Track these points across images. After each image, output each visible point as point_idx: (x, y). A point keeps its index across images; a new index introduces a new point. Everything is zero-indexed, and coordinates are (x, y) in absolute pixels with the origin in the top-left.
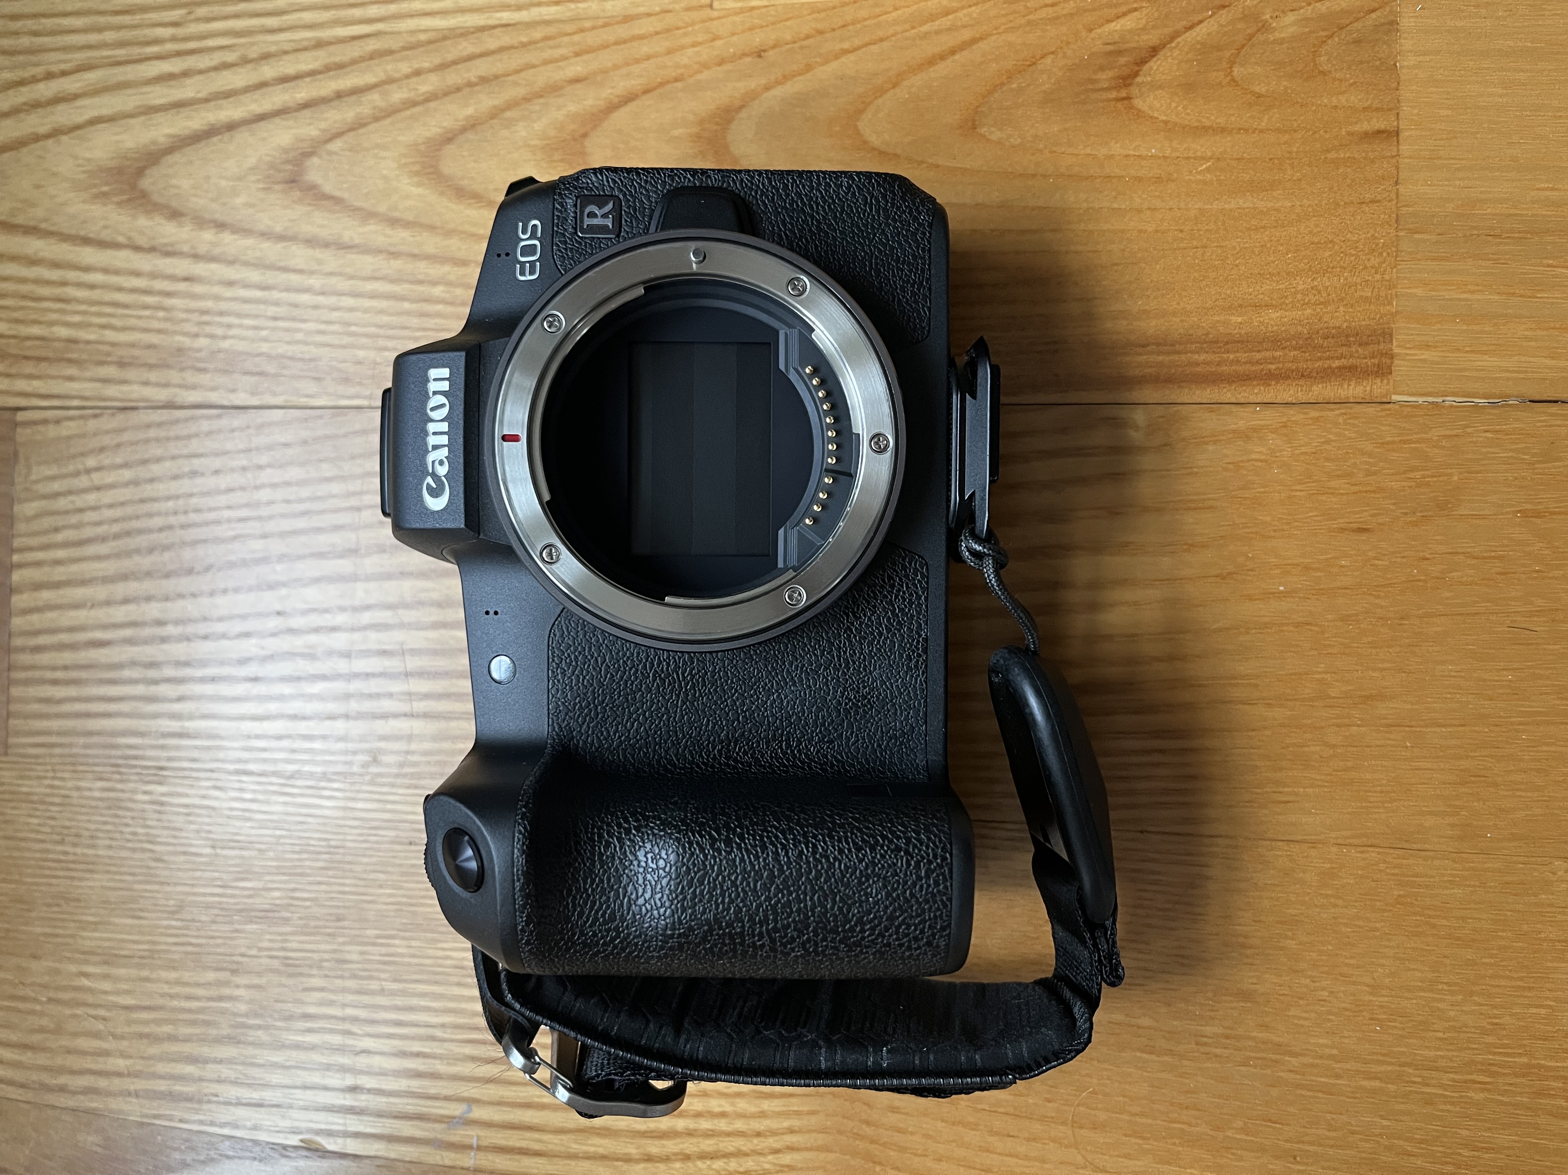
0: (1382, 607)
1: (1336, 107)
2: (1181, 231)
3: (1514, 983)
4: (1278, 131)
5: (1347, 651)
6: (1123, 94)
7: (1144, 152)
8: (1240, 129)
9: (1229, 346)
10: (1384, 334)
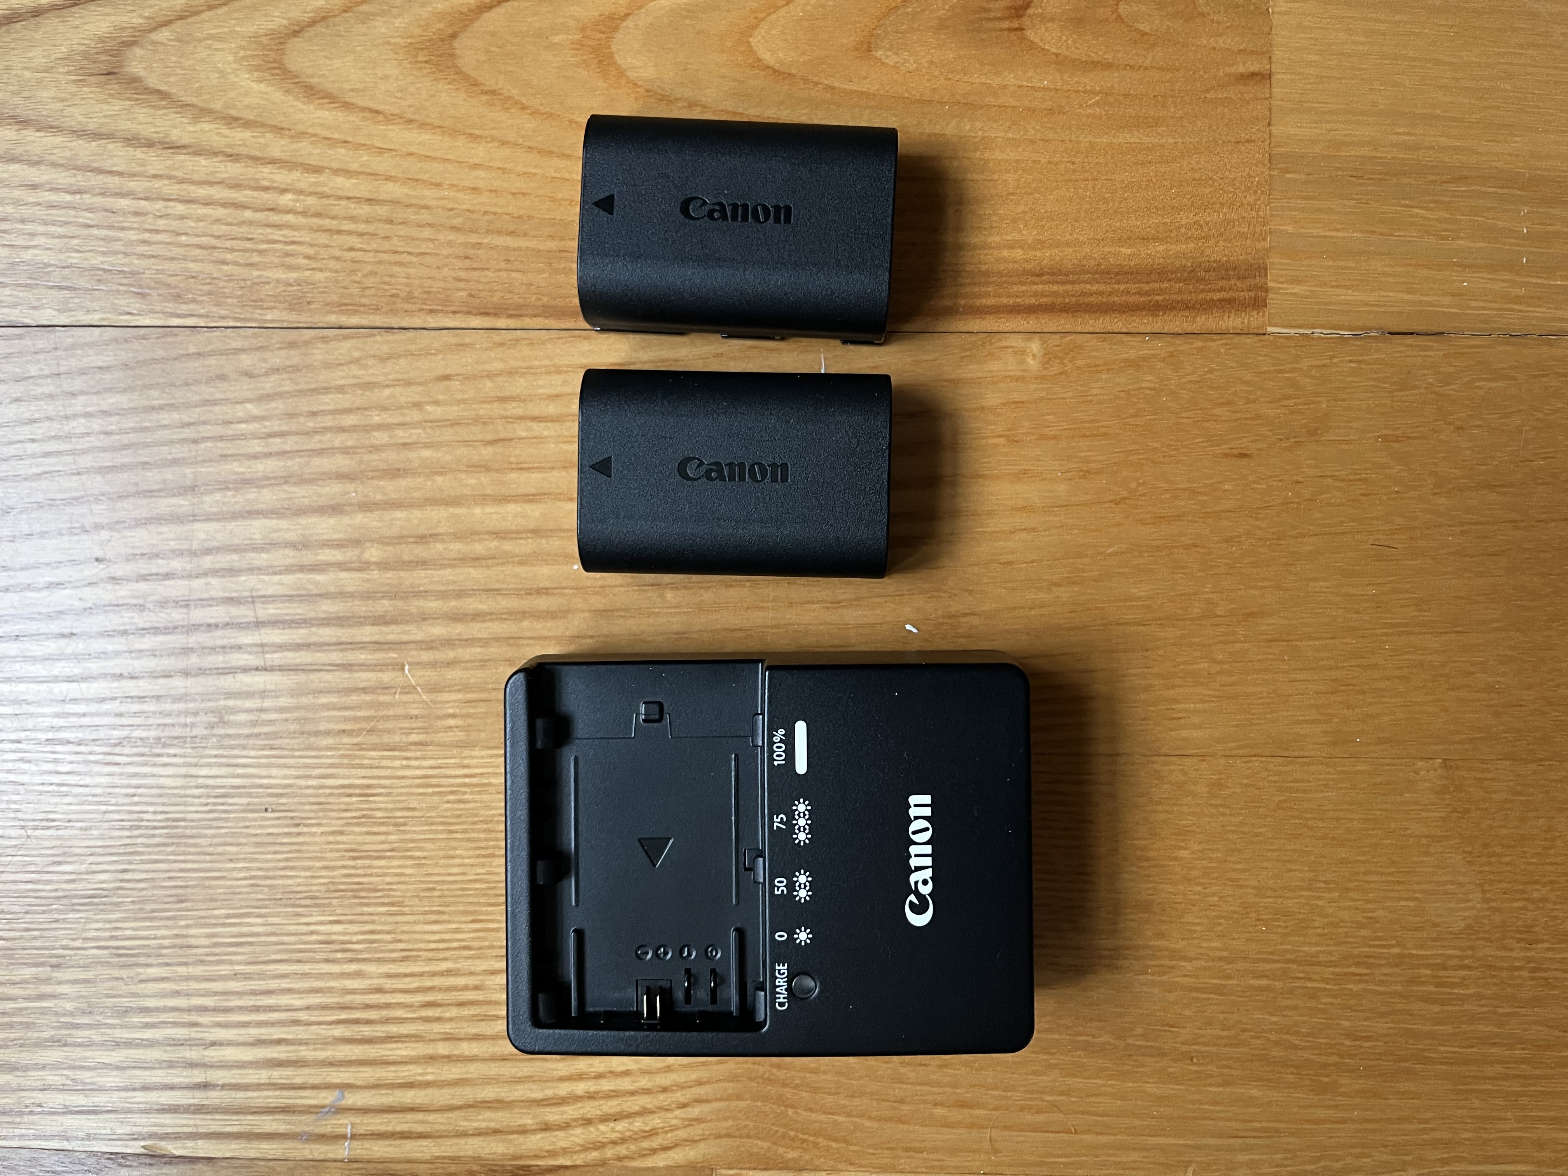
0: (1261, 529)
1: (1214, 49)
2: (1073, 163)
3: (1384, 878)
4: (1161, 69)
5: (1231, 571)
6: (1016, 25)
7: (1035, 83)
8: (1126, 65)
9: (1119, 277)
10: (1259, 268)
